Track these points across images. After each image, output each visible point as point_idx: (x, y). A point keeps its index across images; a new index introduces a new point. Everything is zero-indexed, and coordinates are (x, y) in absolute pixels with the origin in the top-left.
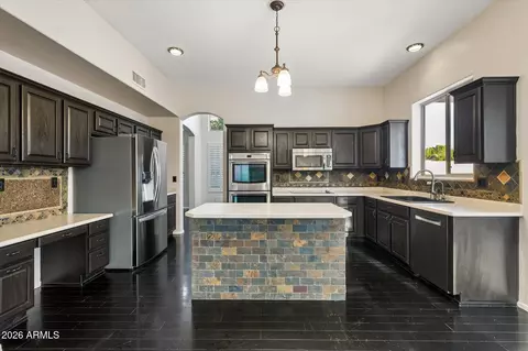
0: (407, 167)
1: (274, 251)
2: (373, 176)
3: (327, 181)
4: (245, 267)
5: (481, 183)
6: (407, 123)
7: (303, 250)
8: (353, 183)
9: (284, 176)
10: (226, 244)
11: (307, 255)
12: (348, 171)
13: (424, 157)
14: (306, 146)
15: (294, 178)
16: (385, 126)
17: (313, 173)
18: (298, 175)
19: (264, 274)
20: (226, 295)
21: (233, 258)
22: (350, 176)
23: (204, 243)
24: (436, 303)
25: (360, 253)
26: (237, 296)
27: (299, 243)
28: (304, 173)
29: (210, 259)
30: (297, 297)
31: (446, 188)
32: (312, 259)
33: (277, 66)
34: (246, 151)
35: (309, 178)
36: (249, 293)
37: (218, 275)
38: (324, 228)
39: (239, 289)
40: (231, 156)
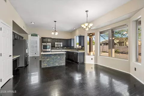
0: (74, 46)
1: (55, 59)
2: (69, 48)
3: (61, 49)
4: (51, 62)
5: (82, 48)
6: (74, 39)
7: (60, 58)
8: (66, 49)
9: (53, 48)
10: (47, 58)
11: (60, 59)
12: (65, 47)
13: (76, 44)
14: (57, 42)
15: (55, 48)
16: (71, 39)
17: (59, 47)
18: (56, 48)
19: (54, 62)
20: (48, 66)
21: (49, 61)
22: (65, 48)
23: (44, 58)
24: (76, 64)
25: (67, 61)
26: (49, 66)
27: (59, 57)
28: (57, 47)
29: (45, 61)
30: (59, 65)
31: (78, 49)
32: (61, 59)
33: (55, 31)
34: (46, 43)
35: (58, 48)
36: (51, 65)
37: (46, 63)
38: (63, 55)
39: (50, 65)
40: (43, 44)
